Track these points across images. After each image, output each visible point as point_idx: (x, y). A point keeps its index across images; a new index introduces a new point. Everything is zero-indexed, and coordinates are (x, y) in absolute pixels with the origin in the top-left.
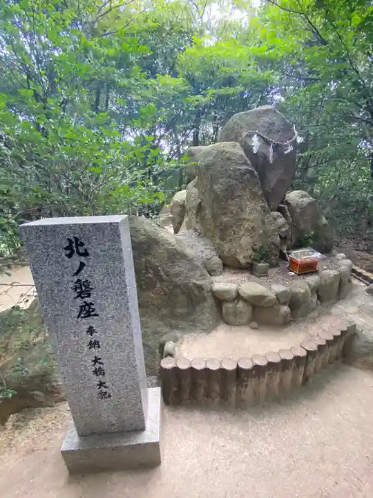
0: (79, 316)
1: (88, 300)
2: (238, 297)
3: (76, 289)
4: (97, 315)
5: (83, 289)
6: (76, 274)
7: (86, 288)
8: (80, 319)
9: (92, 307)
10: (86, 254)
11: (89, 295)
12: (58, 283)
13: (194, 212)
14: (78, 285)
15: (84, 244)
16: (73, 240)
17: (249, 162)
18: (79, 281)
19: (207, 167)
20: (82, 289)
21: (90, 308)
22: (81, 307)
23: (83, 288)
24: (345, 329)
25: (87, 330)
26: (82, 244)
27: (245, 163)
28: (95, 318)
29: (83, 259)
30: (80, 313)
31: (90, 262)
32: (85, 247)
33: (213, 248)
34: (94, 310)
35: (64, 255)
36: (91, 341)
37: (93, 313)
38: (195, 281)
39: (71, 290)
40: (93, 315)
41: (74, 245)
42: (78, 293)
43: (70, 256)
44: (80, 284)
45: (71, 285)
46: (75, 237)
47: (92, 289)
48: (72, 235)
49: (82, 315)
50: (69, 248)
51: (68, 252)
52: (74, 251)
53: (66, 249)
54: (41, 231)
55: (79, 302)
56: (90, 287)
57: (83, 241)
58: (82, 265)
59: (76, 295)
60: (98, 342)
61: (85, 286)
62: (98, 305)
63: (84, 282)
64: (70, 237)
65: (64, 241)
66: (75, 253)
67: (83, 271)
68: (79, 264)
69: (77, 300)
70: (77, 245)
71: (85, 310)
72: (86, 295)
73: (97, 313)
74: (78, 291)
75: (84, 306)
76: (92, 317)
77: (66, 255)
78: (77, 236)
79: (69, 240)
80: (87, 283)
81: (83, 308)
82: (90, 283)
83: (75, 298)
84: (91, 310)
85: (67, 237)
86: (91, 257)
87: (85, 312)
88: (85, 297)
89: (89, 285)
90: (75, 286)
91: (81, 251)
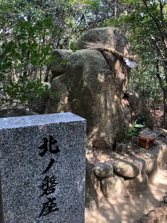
0: (40, 215)
1: (50, 196)
3: (42, 187)
6: (45, 172)
7: (53, 184)
8: (42, 217)
9: (54, 202)
10: (57, 151)
11: (53, 191)
12: (27, 184)
15: (57, 142)
16: (48, 139)
18: (47, 177)
20: (48, 186)
21: (52, 203)
22: (44, 204)
23: (50, 184)
26: (55, 142)
28: (56, 212)
29: (54, 157)
30: (42, 212)
32: (57, 144)
34: (55, 205)
35: (37, 154)
37: (54, 208)
39: (38, 189)
40: (54, 210)
41: (48, 143)
42: (43, 190)
43: (42, 154)
44: (48, 181)
45: (39, 183)
46: (50, 136)
48: (48, 135)
49: (44, 213)
50: (44, 147)
51: (42, 151)
53: (41, 148)
54: (20, 133)
55: (44, 199)
56: (56, 182)
57: (56, 139)
58: (52, 161)
61: (51, 182)
62: (60, 199)
63: (51, 179)
64: (45, 137)
65: (40, 141)
66: (47, 151)
67: (52, 168)
68: (49, 161)
69: (42, 198)
70: (51, 144)
71: (47, 206)
72: (51, 191)
73: (58, 208)
74: (44, 188)
75: (47, 203)
76: (53, 212)
77: (40, 154)
78: (52, 135)
79: (45, 139)
80: (53, 179)
81: (46, 205)
82: (56, 178)
83: (42, 195)
84: (53, 206)
85: (43, 137)
86: (61, 153)
87: (47, 209)
88: (50, 193)
89: (55, 180)
90: (43, 183)
91: (53, 148)
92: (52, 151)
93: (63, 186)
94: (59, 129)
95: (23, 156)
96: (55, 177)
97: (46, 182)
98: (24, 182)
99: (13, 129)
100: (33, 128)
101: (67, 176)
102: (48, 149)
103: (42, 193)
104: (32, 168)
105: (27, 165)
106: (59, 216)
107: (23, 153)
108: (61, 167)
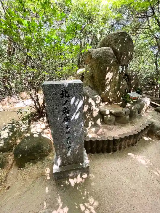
0: (63, 122)
2: (110, 113)
3: (63, 111)
4: (71, 121)
6: (64, 105)
9: (69, 118)
10: (68, 96)
12: (56, 109)
13: (89, 78)
15: (68, 92)
16: (64, 91)
17: (115, 56)
18: (65, 107)
21: (68, 118)
22: (65, 118)
23: (66, 110)
24: (150, 124)
25: (66, 127)
26: (67, 92)
29: (67, 99)
33: (98, 94)
35: (59, 97)
36: (67, 131)
37: (69, 120)
39: (61, 112)
41: (64, 93)
43: (62, 97)
44: (65, 109)
45: (61, 109)
46: (65, 90)
47: (69, 111)
48: (63, 89)
50: (62, 94)
51: (61, 96)
53: (61, 94)
54: (51, 87)
55: (64, 116)
58: (67, 101)
59: (63, 113)
60: (70, 131)
62: (71, 117)
65: (60, 91)
66: (64, 96)
67: (67, 103)
68: (65, 101)
69: (63, 115)
76: (69, 122)
79: (62, 91)
83: (63, 114)
85: (61, 89)
87: (66, 120)
88: (67, 114)
89: (68, 109)
92: (66, 97)
94: (69, 86)
95: (53, 97)
99: (48, 85)
100: (57, 85)
104: (58, 103)
106: (71, 124)
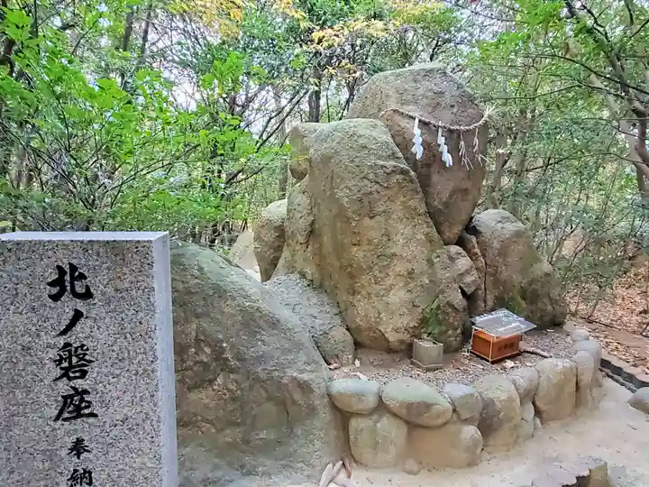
0: (57, 418)
1: (79, 383)
2: (381, 407)
3: (59, 362)
4: (95, 416)
5: (73, 363)
6: (64, 333)
7: (81, 359)
8: (60, 422)
9: (87, 398)
10: (87, 295)
11: (84, 374)
12: (26, 349)
13: (301, 239)
14: (65, 354)
15: (86, 278)
16: (67, 269)
17: (400, 155)
18: (67, 345)
19: (326, 160)
20: (70, 362)
21: (82, 400)
22: (65, 398)
23: (74, 360)
24: (586, 473)
25: (70, 446)
26: (82, 277)
27: (393, 156)
28: (91, 420)
29: (81, 305)
30: (61, 412)
31: (93, 309)
32: (87, 281)
33: (336, 311)
34: (89, 404)
35: (45, 295)
36: (75, 471)
37: (86, 411)
38: (295, 374)
39: (52, 365)
40: (86, 416)
41: (67, 278)
42: (61, 369)
43: (55, 298)
44: (70, 351)
45: (53, 354)
46: (70, 264)
47: (90, 362)
48: (65, 261)
49: (66, 415)
50: (58, 282)
51: (55, 290)
52: (66, 290)
53: (52, 284)
54: (10, 250)
55: (64, 387)
56: (87, 357)
57: (84, 271)
58: (78, 315)
59: (59, 372)
60: (90, 473)
61: (76, 356)
62: (98, 395)
63: (76, 349)
64: (61, 264)
65: (50, 270)
66: (66, 293)
67: (78, 327)
68: (72, 313)
69: (59, 384)
70: (73, 279)
71: (71, 403)
72: (77, 374)
73: (95, 412)
74: (63, 366)
75: (71, 397)
76: (85, 419)
77: (50, 297)
78: (74, 262)
79: (60, 269)
80: (82, 350)
81: (69, 400)
82: (87, 349)
83: (57, 379)
84: (83, 405)
85: (56, 264)
86: (96, 301)
87: (70, 409)
88: (76, 378)
89: (85, 354)
90: (59, 355)
91: (80, 289)
92: (76, 295)
93: (105, 370)
94: (90, 252)
95: (17, 294)
96: (85, 348)
97: (66, 353)
98: (20, 344)
100: (35, 244)
101: (113, 351)
102: (68, 288)
103: (59, 375)
104: (35, 320)
105: (26, 313)
106: (99, 431)
107: (16, 289)
108: (98, 329)
